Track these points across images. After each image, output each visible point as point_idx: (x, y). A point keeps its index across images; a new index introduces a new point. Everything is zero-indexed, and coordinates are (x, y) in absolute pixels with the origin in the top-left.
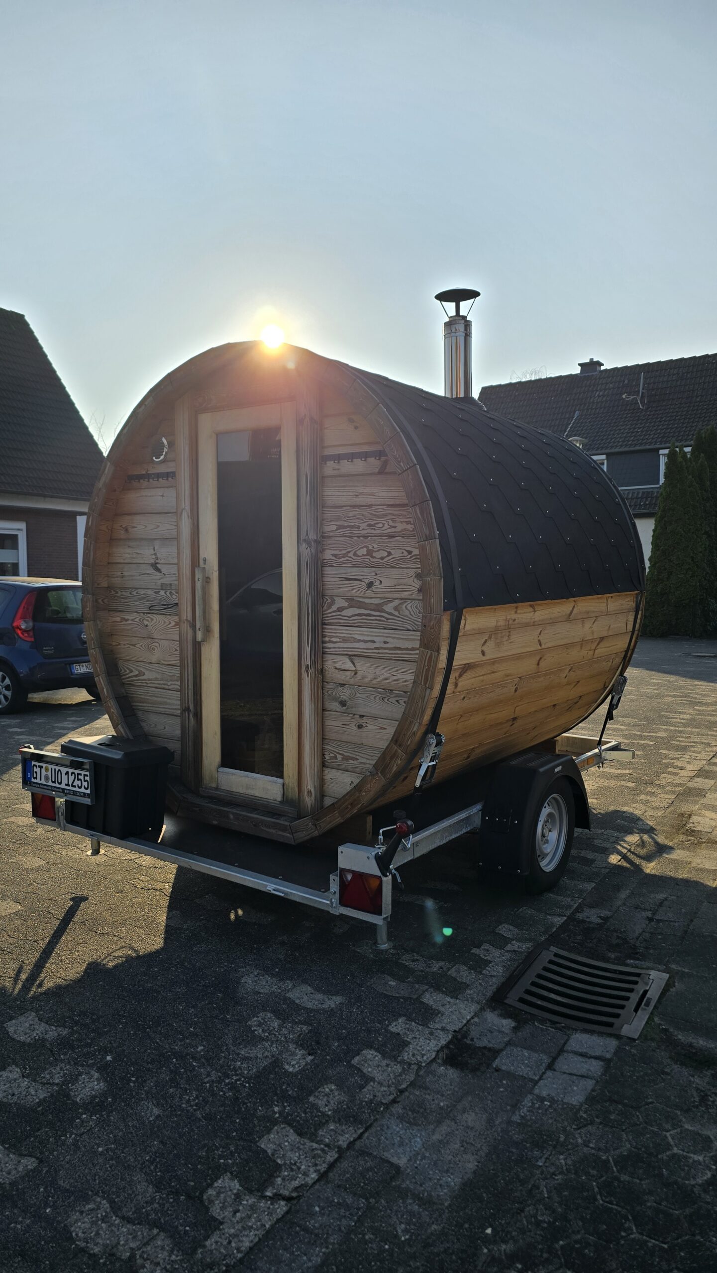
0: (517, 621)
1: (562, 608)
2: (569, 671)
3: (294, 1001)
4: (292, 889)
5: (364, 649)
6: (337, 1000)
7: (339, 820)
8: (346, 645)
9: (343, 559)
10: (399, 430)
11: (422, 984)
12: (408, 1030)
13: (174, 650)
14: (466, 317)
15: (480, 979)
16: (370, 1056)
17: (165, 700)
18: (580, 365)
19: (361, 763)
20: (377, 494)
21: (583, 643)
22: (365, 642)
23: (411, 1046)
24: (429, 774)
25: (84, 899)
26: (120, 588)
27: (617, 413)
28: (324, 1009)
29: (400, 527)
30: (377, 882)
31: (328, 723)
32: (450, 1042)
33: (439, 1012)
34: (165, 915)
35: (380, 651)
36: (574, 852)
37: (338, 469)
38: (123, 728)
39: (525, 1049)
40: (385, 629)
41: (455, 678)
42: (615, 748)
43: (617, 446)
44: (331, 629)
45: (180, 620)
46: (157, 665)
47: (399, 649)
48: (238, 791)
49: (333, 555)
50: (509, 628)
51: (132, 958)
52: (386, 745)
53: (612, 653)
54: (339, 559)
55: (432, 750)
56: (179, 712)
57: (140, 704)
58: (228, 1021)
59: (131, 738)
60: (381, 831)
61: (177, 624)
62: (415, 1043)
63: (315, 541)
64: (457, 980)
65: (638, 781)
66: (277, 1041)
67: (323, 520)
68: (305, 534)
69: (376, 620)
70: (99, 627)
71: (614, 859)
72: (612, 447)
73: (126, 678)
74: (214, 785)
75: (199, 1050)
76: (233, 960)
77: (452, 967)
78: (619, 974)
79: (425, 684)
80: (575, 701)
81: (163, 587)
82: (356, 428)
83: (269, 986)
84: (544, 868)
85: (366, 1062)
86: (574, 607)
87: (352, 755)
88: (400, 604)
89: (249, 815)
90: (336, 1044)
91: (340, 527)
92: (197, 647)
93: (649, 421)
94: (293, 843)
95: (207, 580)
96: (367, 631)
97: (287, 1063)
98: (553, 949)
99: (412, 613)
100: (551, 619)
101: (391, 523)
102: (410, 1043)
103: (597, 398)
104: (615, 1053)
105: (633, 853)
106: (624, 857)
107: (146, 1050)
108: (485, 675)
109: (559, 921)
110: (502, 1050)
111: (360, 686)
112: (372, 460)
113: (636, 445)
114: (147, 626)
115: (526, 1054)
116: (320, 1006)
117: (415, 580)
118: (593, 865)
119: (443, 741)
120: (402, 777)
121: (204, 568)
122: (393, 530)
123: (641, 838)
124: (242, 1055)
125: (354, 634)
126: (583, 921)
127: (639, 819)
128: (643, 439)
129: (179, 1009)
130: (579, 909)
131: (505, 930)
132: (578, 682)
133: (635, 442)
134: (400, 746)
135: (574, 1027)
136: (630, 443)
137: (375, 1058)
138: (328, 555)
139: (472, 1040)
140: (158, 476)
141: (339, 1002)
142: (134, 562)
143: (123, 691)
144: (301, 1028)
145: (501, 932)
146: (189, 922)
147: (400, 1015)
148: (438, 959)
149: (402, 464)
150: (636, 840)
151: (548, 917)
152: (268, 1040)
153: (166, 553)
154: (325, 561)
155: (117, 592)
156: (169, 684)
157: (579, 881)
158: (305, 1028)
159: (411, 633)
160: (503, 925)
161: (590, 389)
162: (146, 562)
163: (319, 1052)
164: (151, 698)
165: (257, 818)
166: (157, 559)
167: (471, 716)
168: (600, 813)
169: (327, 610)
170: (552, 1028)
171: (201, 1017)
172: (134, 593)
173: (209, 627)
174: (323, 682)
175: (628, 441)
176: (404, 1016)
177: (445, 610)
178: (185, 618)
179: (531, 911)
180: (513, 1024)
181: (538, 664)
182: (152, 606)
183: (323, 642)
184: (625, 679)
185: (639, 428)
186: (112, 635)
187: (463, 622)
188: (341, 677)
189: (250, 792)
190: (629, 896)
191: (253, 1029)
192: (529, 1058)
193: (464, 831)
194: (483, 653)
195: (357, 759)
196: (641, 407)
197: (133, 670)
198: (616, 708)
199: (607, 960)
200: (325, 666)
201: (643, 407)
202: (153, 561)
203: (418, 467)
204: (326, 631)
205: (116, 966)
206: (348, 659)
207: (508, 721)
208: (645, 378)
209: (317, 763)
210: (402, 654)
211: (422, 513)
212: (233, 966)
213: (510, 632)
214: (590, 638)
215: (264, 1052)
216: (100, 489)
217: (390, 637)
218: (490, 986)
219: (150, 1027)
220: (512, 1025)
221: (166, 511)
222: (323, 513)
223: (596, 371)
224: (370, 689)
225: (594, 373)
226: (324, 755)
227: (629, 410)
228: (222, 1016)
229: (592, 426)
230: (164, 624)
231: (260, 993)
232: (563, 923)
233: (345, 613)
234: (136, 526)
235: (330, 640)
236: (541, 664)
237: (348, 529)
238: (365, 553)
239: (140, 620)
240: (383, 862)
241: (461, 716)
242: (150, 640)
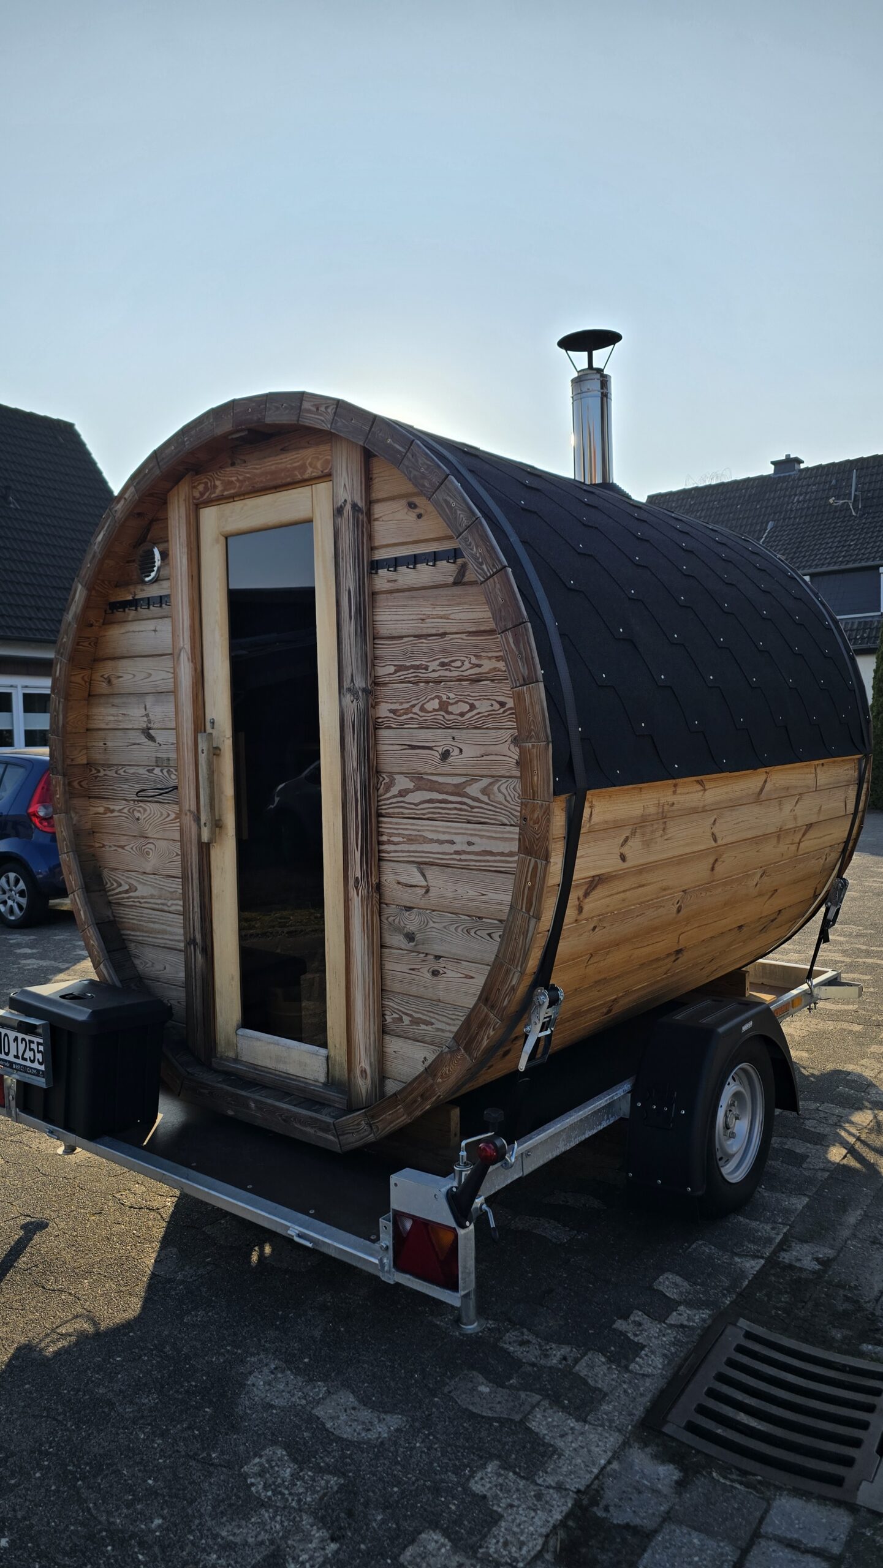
0: (676, 807)
1: (748, 783)
2: (761, 876)
3: (323, 1424)
4: (325, 1236)
5: (438, 853)
6: (395, 1421)
7: (404, 1119)
8: (413, 848)
9: (405, 717)
10: (479, 514)
11: (531, 1391)
12: (501, 1490)
13: (175, 854)
14: (603, 370)
15: (624, 1382)
16: (433, 1544)
17: (164, 927)
18: (772, 463)
19: (438, 1030)
20: (452, 616)
21: (780, 834)
22: (441, 842)
23: (503, 1524)
24: (540, 1049)
25: (41, 1226)
26: (103, 765)
27: (823, 522)
28: (369, 1441)
29: (487, 665)
30: (451, 1237)
31: (389, 966)
32: (569, 1515)
33: (555, 1451)
34: (154, 1255)
35: (463, 857)
36: (775, 1141)
37: (395, 581)
38: (106, 968)
39: (695, 1529)
40: (468, 823)
41: (579, 899)
42: (833, 982)
43: (823, 564)
44: (390, 823)
45: (180, 810)
46: (152, 876)
47: (491, 853)
48: (264, 1064)
49: (391, 711)
50: (664, 817)
51: (87, 1337)
52: (474, 1002)
53: (824, 845)
54: (399, 716)
55: (544, 1012)
56: (182, 945)
57: (133, 933)
58: (212, 1465)
59: (118, 984)
60: (463, 1144)
61: (178, 816)
62: (510, 1518)
63: (364, 690)
64: (587, 1383)
65: (866, 1022)
66: (285, 1508)
67: (375, 658)
68: (349, 680)
69: (456, 809)
70: (74, 823)
71: (836, 1154)
72: (817, 565)
73: (112, 895)
74: (231, 1055)
75: (153, 1526)
76: (241, 1341)
77: (582, 1357)
78: (849, 1372)
79: (528, 911)
80: (772, 918)
81: (159, 762)
82: (419, 516)
83: (289, 1392)
84: (727, 1177)
85: (423, 1558)
86: (766, 781)
87: (424, 1017)
88: (490, 784)
89: (277, 1104)
90: (379, 1518)
91: (399, 669)
92: (204, 850)
93: (865, 531)
94: (340, 1151)
95: (216, 752)
96: (442, 827)
97: (293, 1559)
98: (743, 1323)
99: (509, 798)
100: (730, 800)
101: (474, 660)
102: (501, 1517)
103: (795, 505)
104: (848, 1544)
105: (863, 1142)
106: (851, 1151)
107: (67, 1526)
108: (626, 891)
109: (753, 1266)
110: (655, 1532)
111: (434, 911)
112: (443, 564)
113: (848, 562)
114: (138, 819)
115: (696, 1541)
116: (363, 1434)
117: (512, 747)
118: (805, 1166)
119: (561, 998)
120: (501, 1052)
121: (211, 734)
122: (477, 670)
123: (875, 1117)
124: (223, 1538)
125: (423, 830)
126: (791, 1267)
127: (871, 1085)
128: (857, 555)
129: (138, 1438)
130: (784, 1245)
131: (670, 1284)
132: (776, 890)
133: (847, 559)
134: (492, 1007)
135: (777, 1483)
136: (840, 559)
137: (439, 1549)
138: (383, 710)
139: (606, 1509)
140: (149, 602)
141: (396, 1426)
142: (120, 727)
143: (109, 913)
144: (328, 1482)
145: (661, 1288)
146: (187, 1268)
147: (491, 1457)
148: (561, 1342)
149: (484, 567)
150: (868, 1121)
151: (737, 1259)
152: (270, 1506)
153: (160, 712)
154: (380, 720)
155: (99, 771)
156: (170, 903)
157: (783, 1193)
158: (333, 1480)
159: (508, 828)
160: (666, 1275)
161: (787, 493)
162: (135, 727)
163: (349, 1534)
164: (145, 924)
165: (287, 1110)
166: (150, 723)
167: (608, 953)
168: (813, 1075)
169: (385, 794)
170: (741, 1483)
171: (170, 1456)
172: (121, 772)
173: (220, 820)
174: (380, 903)
175: (838, 557)
176: (498, 1457)
177: (555, 794)
178: (187, 808)
179: (710, 1249)
180: (677, 1475)
181: (713, 869)
182: (143, 790)
183: (380, 843)
184: (845, 883)
185: (852, 541)
186: (94, 832)
187: (586, 812)
188: (406, 897)
189: (282, 1067)
190: (860, 1220)
191: (249, 1481)
192: (701, 1550)
193: (605, 1124)
194: (623, 858)
195: (432, 1024)
196: (854, 514)
197: (122, 882)
198: (834, 924)
199: (827, 1343)
200: (383, 880)
201: (857, 513)
202: (144, 726)
203: (509, 570)
204: (383, 825)
205: (57, 1354)
206: (415, 870)
207: (669, 955)
208: (858, 477)
209: (374, 1028)
210: (495, 861)
211: (517, 643)
212: (239, 1351)
213: (665, 822)
214: (791, 826)
215: (259, 1533)
216: (70, 624)
217: (476, 835)
218: (642, 1395)
219: (84, 1478)
220: (675, 1478)
221: (160, 653)
222: (374, 648)
223: (794, 470)
224: (450, 915)
225: (792, 473)
226: (383, 1015)
227: (838, 518)
228: (204, 1454)
229: (791, 539)
230: (160, 817)
231: (272, 1407)
232: (759, 1272)
233: (409, 798)
234: (121, 675)
235: (389, 840)
236: (717, 868)
237: (412, 671)
238: (437, 707)
239: (129, 811)
240: (459, 1203)
241: (592, 955)
242: (143, 839)
